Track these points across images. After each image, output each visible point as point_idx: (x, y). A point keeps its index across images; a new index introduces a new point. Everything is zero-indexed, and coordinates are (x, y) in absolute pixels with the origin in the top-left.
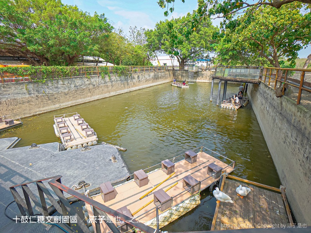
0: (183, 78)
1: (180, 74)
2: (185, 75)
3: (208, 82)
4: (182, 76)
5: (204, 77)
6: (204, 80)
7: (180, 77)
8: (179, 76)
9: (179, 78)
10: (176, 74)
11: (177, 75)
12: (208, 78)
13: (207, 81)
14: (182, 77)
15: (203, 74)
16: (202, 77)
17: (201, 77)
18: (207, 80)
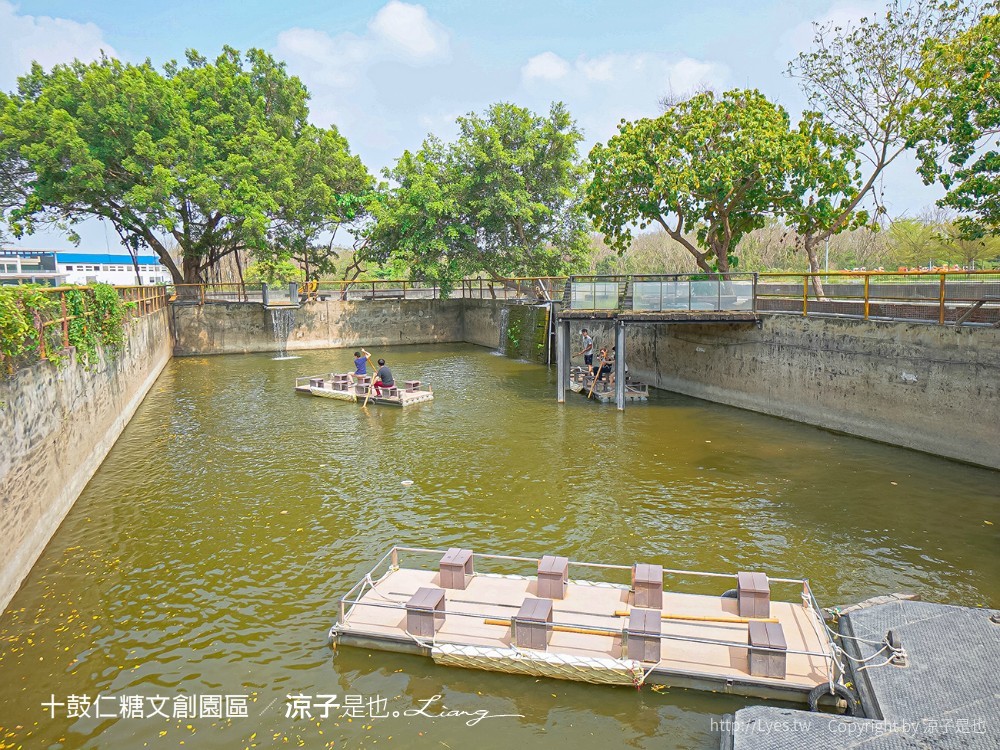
0: (222, 337)
1: (200, 321)
2: (227, 324)
3: (338, 344)
4: (213, 329)
5: (318, 325)
6: (318, 337)
7: (203, 335)
8: (198, 330)
9: (197, 342)
10: (183, 321)
11: (189, 327)
12: (334, 329)
13: (331, 342)
14: (217, 335)
15: (312, 317)
16: (310, 327)
17: (303, 326)
18: (331, 340)
